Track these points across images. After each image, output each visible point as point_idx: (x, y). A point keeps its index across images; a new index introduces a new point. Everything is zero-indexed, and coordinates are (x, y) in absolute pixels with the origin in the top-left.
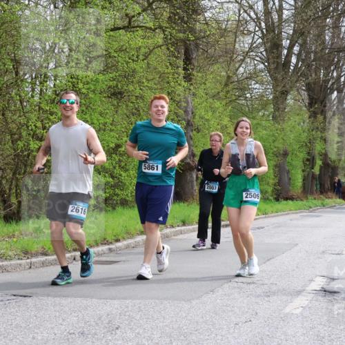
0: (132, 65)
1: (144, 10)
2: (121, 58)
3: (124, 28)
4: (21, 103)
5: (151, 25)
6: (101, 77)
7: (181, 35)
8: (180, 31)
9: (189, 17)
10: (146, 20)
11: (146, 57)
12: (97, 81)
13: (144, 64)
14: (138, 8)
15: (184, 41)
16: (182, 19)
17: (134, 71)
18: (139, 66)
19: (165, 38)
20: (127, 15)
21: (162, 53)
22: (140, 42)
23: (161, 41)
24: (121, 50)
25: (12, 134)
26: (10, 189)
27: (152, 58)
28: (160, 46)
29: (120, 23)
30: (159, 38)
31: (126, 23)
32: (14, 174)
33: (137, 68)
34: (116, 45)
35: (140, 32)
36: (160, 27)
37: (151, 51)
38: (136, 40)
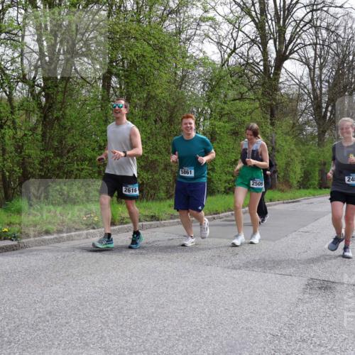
0: (243, 118)
1: (249, 90)
2: (237, 115)
3: (239, 99)
5: (253, 97)
6: (227, 125)
7: (269, 102)
8: (268, 100)
9: (273, 92)
10: (251, 95)
11: (250, 113)
12: (225, 127)
13: (248, 118)
14: (246, 89)
15: (271, 105)
16: (269, 94)
17: (244, 121)
19: (260, 104)
20: (240, 93)
21: (258, 112)
22: (247, 106)
23: (258, 105)
24: (237, 110)
27: (253, 114)
28: (257, 108)
29: (236, 97)
30: (257, 104)
31: (240, 97)
33: (246, 119)
34: (235, 108)
35: (247, 101)
36: (257, 98)
37: (253, 111)
38: (246, 105)
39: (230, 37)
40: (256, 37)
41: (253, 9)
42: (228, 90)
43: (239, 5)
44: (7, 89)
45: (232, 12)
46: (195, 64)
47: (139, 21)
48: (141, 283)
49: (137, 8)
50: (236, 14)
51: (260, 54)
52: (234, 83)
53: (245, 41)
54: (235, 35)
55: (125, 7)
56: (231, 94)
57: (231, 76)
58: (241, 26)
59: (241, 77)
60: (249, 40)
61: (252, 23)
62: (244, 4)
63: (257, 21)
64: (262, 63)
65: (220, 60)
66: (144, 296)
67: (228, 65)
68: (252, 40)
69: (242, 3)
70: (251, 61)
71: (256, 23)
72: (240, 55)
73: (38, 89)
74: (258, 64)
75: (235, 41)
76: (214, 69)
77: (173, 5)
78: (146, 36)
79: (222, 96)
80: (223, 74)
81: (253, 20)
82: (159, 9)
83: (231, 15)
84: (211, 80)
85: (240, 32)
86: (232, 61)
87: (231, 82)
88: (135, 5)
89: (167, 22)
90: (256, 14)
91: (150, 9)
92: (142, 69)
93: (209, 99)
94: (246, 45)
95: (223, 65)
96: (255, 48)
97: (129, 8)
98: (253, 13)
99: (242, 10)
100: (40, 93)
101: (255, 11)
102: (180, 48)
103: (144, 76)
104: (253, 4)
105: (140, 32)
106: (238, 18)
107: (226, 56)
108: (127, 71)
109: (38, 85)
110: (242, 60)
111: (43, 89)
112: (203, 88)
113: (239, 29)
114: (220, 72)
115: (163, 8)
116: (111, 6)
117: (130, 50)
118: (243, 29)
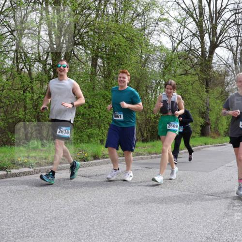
0: (187, 87)
1: (191, 68)
2: (183, 85)
3: (184, 74)
4: (148, 101)
5: (194, 73)
7: (205, 76)
9: (208, 70)
10: (192, 71)
11: (192, 84)
13: (191, 87)
14: (189, 67)
15: (206, 79)
16: (205, 71)
17: (188, 89)
18: (190, 88)
19: (199, 78)
20: (185, 70)
21: (198, 83)
22: (190, 79)
24: (183, 82)
25: (145, 112)
26: (144, 131)
27: (194, 85)
28: (197, 81)
29: (183, 73)
30: (197, 78)
31: (185, 72)
32: (146, 126)
33: (189, 88)
34: (181, 81)
35: (190, 76)
36: (197, 74)
37: (194, 82)
38: (189, 78)
39: (179, 31)
40: (197, 32)
41: (194, 12)
42: (177, 68)
43: (185, 10)
44: (28, 66)
45: (180, 14)
46: (154, 50)
47: (117, 21)
48: (117, 200)
49: (116, 12)
50: (183, 16)
51: (199, 43)
52: (181, 63)
53: (189, 35)
54: (182, 30)
55: (108, 12)
56: (179, 71)
57: (179, 59)
58: (186, 24)
59: (186, 59)
60: (192, 34)
61: (194, 22)
62: (189, 9)
63: (197, 21)
64: (200, 50)
65: (171, 47)
66: (118, 208)
67: (177, 51)
68: (194, 34)
69: (187, 9)
70: (193, 48)
71: (196, 22)
72: (186, 44)
73: (48, 67)
74: (197, 50)
75: (182, 34)
76: (168, 54)
77: (139, 10)
78: (121, 31)
79: (173, 72)
80: (173, 57)
81: (195, 20)
82: (130, 13)
83: (180, 17)
84: (165, 61)
85: (185, 28)
86: (180, 48)
87: (179, 63)
88: (114, 11)
89: (136, 22)
90: (197, 16)
91: (124, 13)
92: (119, 53)
93: (164, 74)
94: (189, 37)
95: (174, 51)
96: (196, 39)
97: (110, 13)
98: (195, 16)
99: (187, 13)
100: (50, 69)
101: (196, 14)
102: (144, 39)
103: (120, 58)
104: (195, 10)
105: (117, 29)
106: (184, 19)
107: (176, 45)
108: (109, 55)
109: (49, 64)
110: (187, 48)
111: (52, 66)
112: (160, 66)
113: (185, 27)
114: (171, 55)
115: (133, 12)
116: (98, 11)
117: (111, 40)
118: (187, 27)
